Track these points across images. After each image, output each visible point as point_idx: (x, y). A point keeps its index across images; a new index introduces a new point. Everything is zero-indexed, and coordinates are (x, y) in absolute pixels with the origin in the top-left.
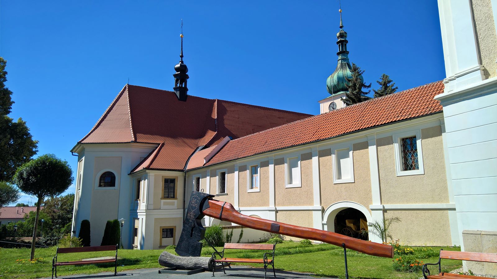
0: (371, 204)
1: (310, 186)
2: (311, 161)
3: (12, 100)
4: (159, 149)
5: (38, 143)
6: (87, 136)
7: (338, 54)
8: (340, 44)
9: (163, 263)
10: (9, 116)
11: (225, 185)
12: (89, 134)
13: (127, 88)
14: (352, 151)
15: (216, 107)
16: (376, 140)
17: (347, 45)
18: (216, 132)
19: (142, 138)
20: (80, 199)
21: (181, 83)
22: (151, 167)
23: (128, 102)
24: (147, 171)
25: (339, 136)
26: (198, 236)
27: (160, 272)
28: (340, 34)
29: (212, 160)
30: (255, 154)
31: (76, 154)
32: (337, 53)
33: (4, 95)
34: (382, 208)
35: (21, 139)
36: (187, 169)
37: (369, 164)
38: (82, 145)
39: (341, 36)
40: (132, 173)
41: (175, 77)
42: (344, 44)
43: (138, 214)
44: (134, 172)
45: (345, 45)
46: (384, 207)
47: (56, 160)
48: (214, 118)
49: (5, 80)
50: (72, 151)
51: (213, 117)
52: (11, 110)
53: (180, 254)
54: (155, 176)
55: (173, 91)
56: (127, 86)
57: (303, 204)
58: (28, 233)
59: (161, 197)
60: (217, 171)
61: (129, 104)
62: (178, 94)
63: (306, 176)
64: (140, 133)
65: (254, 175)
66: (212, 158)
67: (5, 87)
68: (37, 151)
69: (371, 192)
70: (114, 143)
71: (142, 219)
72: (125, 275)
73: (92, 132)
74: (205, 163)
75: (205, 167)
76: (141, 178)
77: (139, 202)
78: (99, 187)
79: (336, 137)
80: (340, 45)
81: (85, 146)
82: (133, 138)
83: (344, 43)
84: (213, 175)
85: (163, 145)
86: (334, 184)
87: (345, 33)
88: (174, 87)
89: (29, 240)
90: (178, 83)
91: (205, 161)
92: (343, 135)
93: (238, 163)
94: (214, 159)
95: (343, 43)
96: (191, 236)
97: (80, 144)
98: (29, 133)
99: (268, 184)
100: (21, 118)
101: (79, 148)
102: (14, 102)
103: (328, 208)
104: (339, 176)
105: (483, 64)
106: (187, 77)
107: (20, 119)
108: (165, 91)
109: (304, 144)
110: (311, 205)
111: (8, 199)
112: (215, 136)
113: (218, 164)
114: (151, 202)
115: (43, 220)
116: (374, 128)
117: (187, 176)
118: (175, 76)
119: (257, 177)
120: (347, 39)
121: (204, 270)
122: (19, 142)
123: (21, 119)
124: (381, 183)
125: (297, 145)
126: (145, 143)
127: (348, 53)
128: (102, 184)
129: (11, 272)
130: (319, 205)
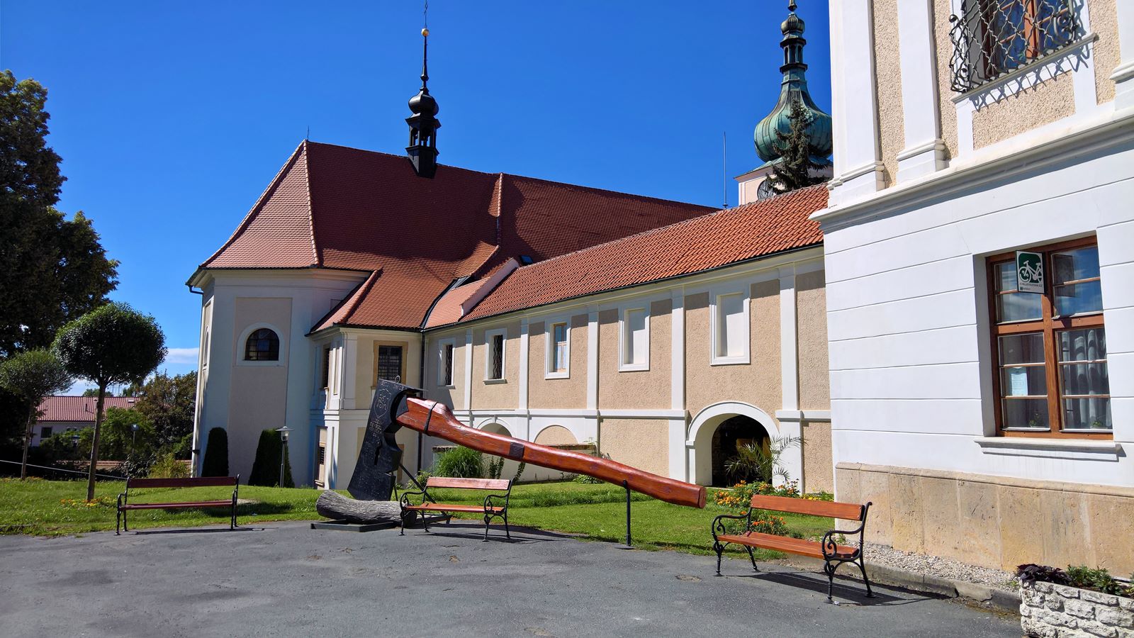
0: (779, 409)
1: (666, 368)
2: (670, 318)
3: (61, 174)
4: (369, 283)
5: (117, 265)
6: (219, 254)
7: (783, 70)
8: (788, 46)
9: (324, 511)
10: (57, 208)
11: (501, 362)
12: (224, 249)
13: (305, 149)
14: (748, 299)
15: (500, 191)
16: (794, 277)
17: (805, 49)
18: (497, 247)
19: (335, 258)
20: (207, 384)
21: (423, 138)
22: (350, 321)
23: (307, 180)
24: (342, 330)
25: (724, 266)
26: (387, 462)
27: (313, 527)
28: (789, 23)
29: (477, 308)
30: (561, 300)
31: (199, 290)
32: (781, 68)
33: (44, 162)
34: (799, 417)
35: (82, 257)
36: (427, 326)
37: (780, 326)
38: (209, 272)
39: (792, 28)
40: (312, 333)
41: (409, 124)
42: (797, 48)
43: (326, 418)
44: (318, 330)
45: (800, 49)
46: (802, 415)
47: (133, 314)
48: (493, 214)
49: (46, 133)
50: (189, 284)
51: (492, 212)
52: (60, 195)
53: (356, 496)
54: (359, 339)
55: (405, 154)
56: (305, 145)
57: (652, 405)
58: (105, 453)
59: (372, 385)
60: (487, 332)
61: (308, 184)
62: (416, 161)
63: (658, 348)
64: (331, 248)
65: (560, 343)
66: (477, 305)
67: (46, 147)
68: (117, 283)
69: (780, 384)
70: (275, 268)
71: (333, 428)
72: (251, 529)
73: (229, 245)
74: (462, 315)
75: (463, 323)
76: (330, 343)
77: (327, 393)
78: (246, 359)
79: (718, 268)
80: (787, 49)
81: (214, 274)
82: (316, 259)
83: (798, 45)
84: (478, 341)
85: (380, 273)
86: (712, 366)
87: (801, 21)
88: (408, 146)
89: (104, 467)
90: (417, 138)
91: (462, 310)
92: (730, 266)
93: (528, 315)
94: (482, 306)
95: (794, 45)
96: (376, 463)
97: (205, 269)
98: (99, 245)
99: (585, 362)
100: (81, 212)
101: (204, 278)
102: (66, 179)
103: (698, 415)
104: (723, 351)
105: (883, 159)
106: (437, 124)
107: (80, 216)
108: (388, 156)
109: (656, 282)
110: (666, 408)
111: (52, 384)
112: (494, 254)
113: (487, 317)
114: (351, 393)
115: (135, 426)
116: (789, 253)
117: (426, 340)
118: (410, 121)
119: (564, 347)
120: (804, 36)
121: (394, 525)
122: (78, 264)
123: (81, 214)
124: (800, 366)
125: (642, 284)
126: (341, 269)
127: (805, 67)
128: (251, 354)
129: (48, 521)
130: (681, 408)
